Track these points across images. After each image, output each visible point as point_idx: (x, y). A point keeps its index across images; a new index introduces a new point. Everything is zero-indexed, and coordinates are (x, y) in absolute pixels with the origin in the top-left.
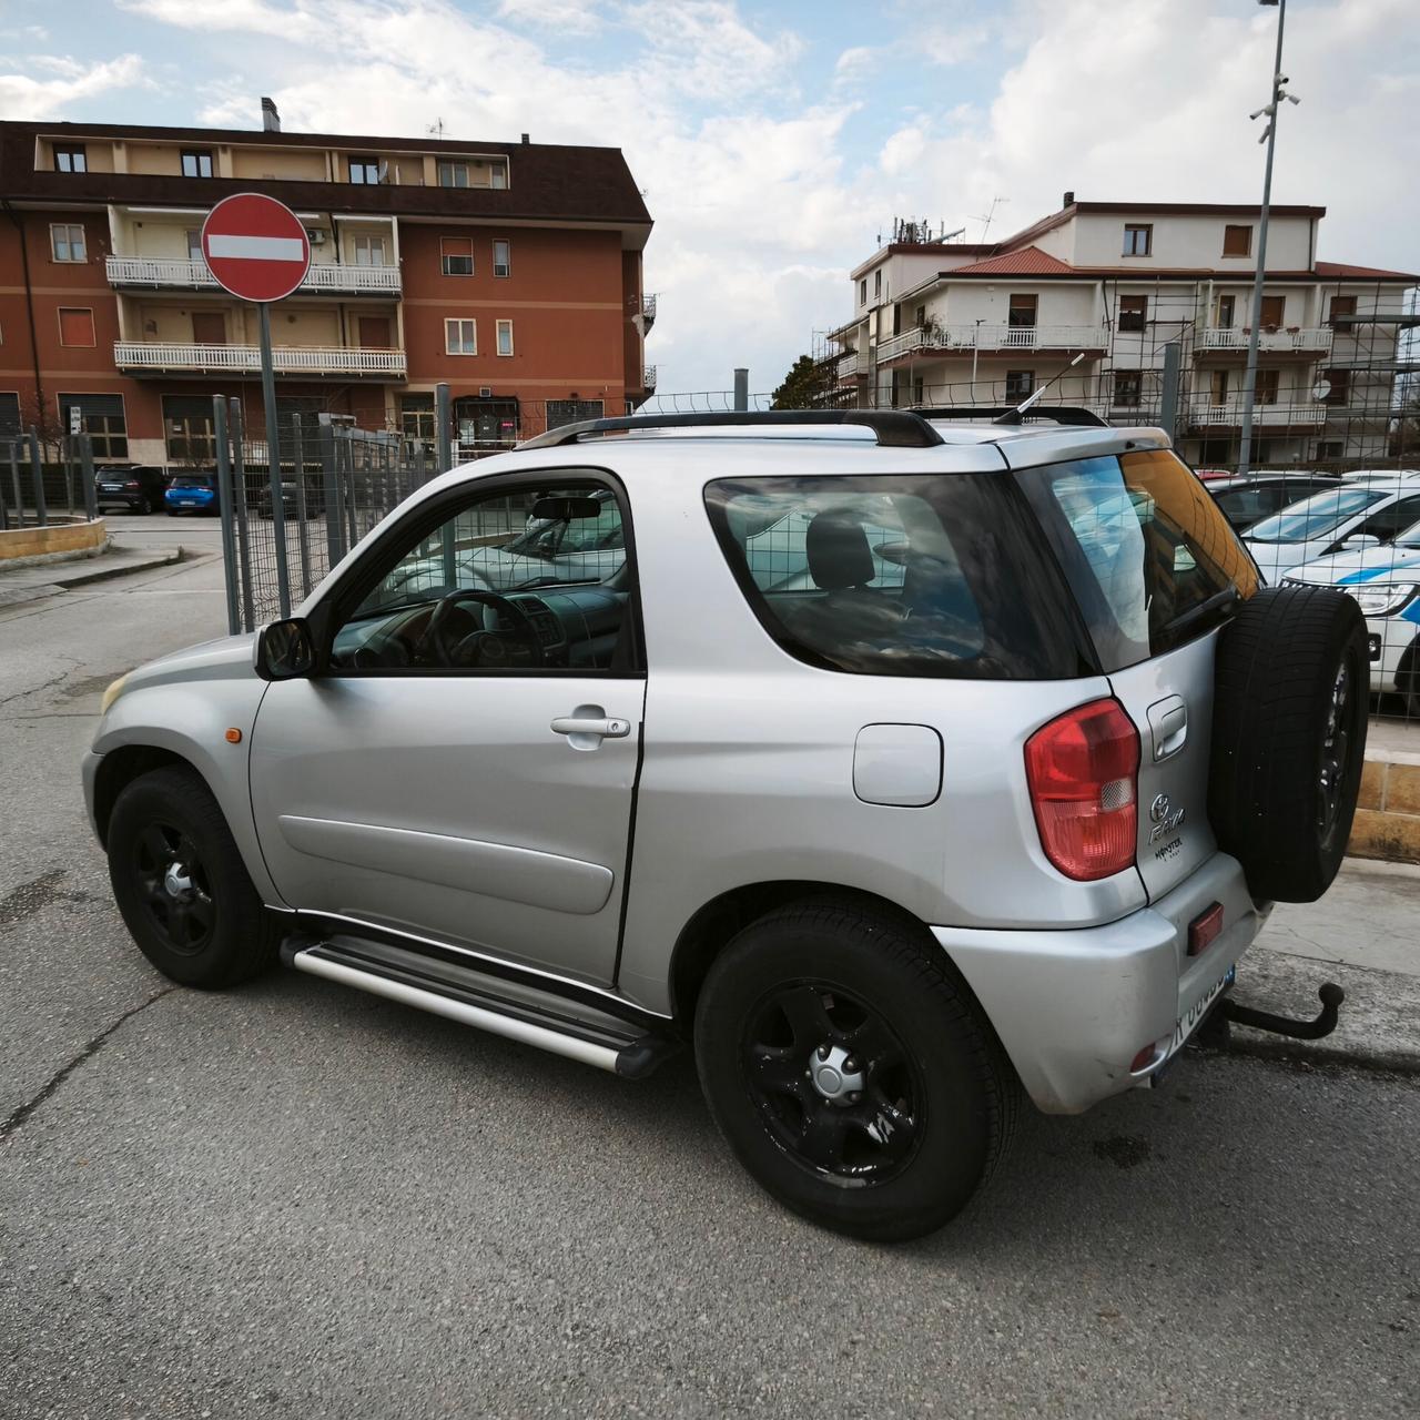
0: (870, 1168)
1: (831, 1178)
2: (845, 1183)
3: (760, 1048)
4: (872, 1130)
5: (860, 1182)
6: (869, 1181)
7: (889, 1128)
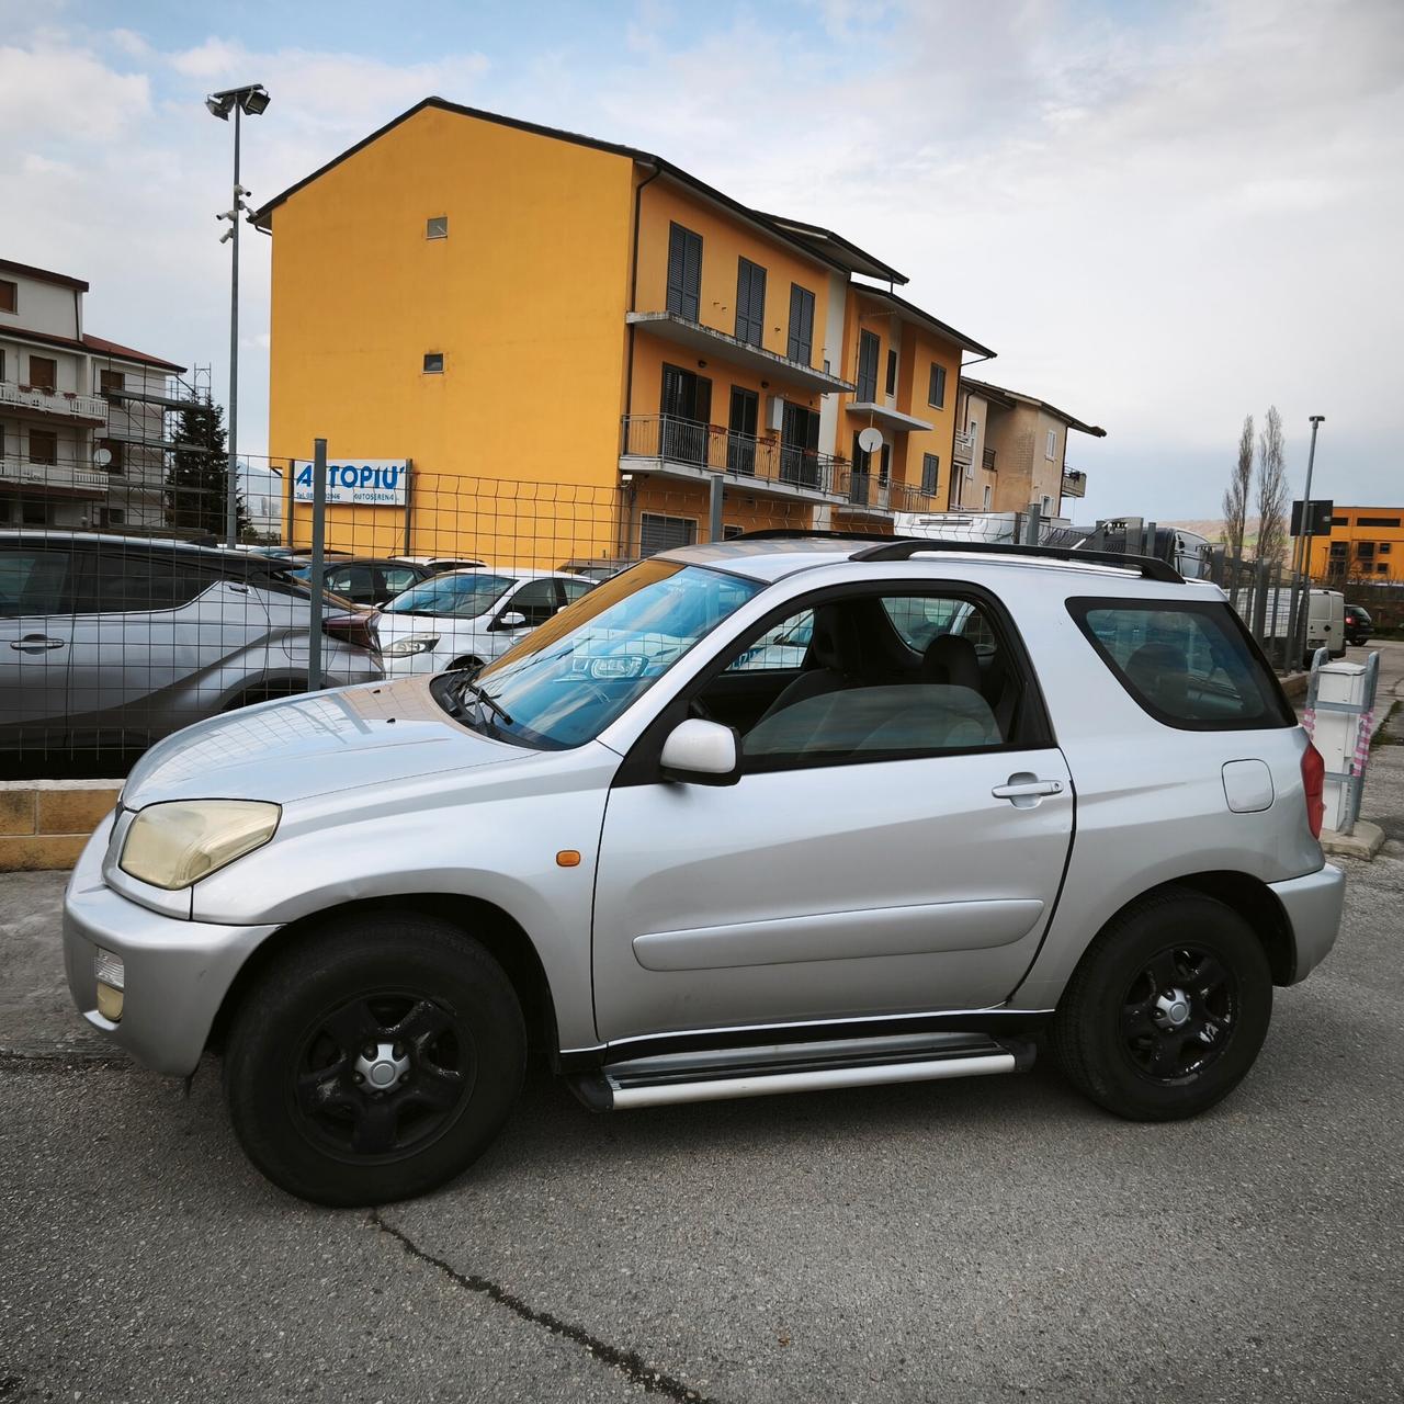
0: (1197, 1064)
1: (1175, 1082)
2: (1185, 1081)
3: (1128, 1008)
4: (1203, 1036)
5: (1195, 1076)
6: (1198, 1073)
7: (1215, 1030)
